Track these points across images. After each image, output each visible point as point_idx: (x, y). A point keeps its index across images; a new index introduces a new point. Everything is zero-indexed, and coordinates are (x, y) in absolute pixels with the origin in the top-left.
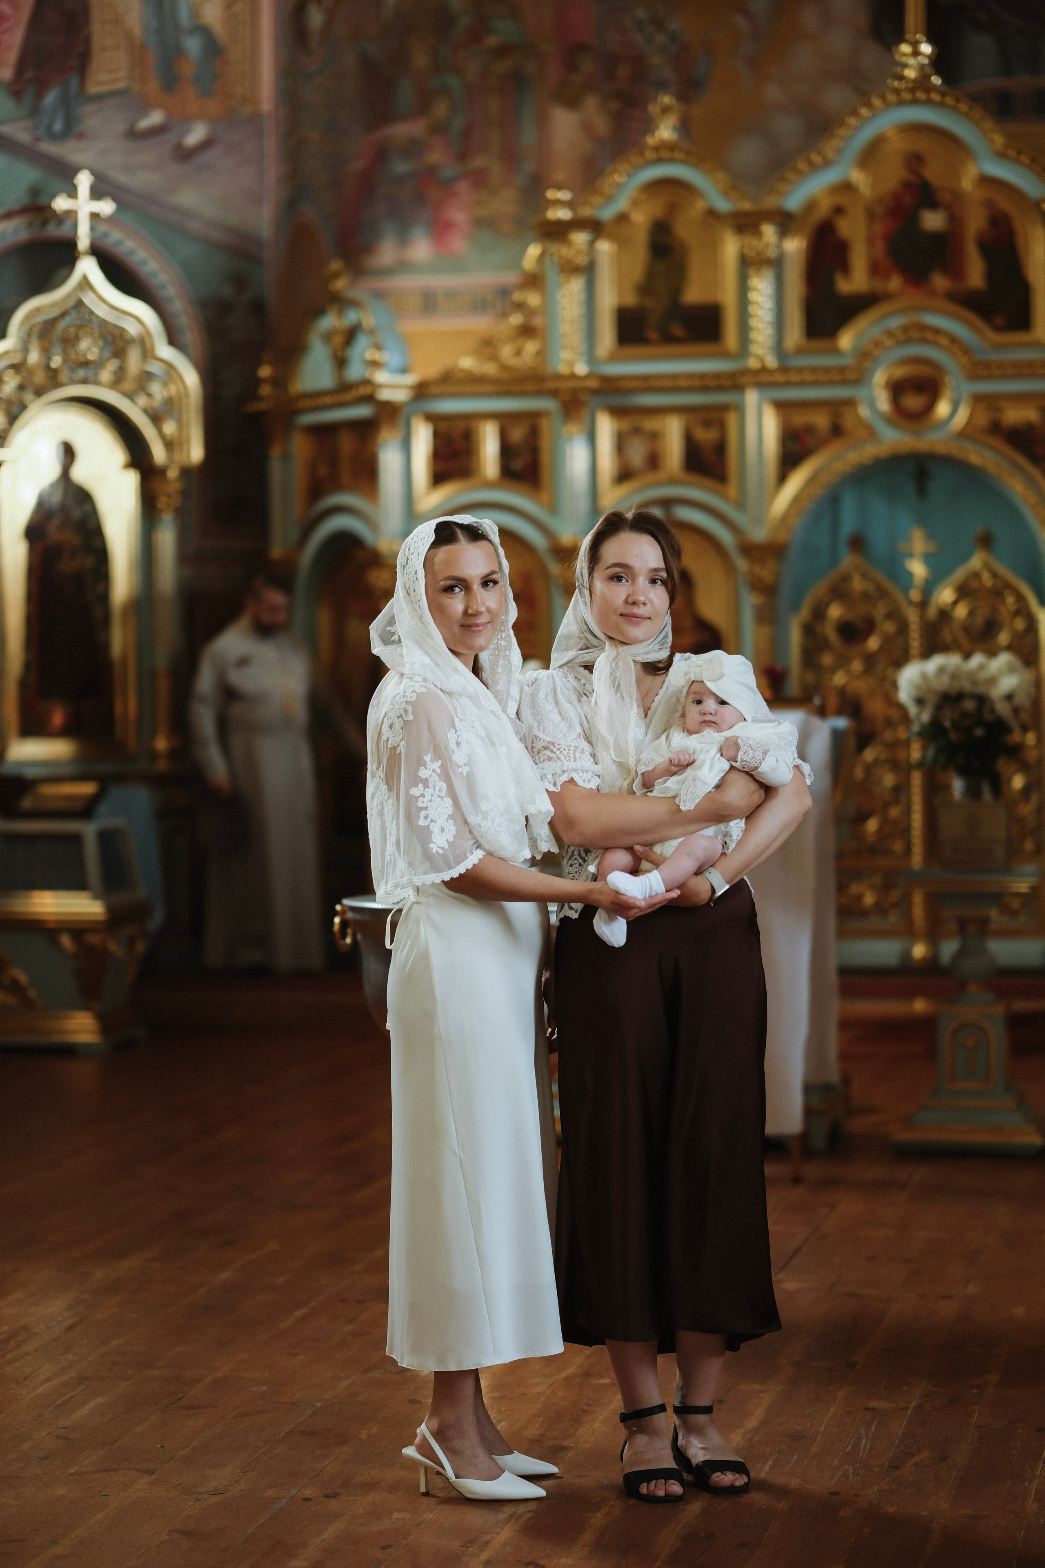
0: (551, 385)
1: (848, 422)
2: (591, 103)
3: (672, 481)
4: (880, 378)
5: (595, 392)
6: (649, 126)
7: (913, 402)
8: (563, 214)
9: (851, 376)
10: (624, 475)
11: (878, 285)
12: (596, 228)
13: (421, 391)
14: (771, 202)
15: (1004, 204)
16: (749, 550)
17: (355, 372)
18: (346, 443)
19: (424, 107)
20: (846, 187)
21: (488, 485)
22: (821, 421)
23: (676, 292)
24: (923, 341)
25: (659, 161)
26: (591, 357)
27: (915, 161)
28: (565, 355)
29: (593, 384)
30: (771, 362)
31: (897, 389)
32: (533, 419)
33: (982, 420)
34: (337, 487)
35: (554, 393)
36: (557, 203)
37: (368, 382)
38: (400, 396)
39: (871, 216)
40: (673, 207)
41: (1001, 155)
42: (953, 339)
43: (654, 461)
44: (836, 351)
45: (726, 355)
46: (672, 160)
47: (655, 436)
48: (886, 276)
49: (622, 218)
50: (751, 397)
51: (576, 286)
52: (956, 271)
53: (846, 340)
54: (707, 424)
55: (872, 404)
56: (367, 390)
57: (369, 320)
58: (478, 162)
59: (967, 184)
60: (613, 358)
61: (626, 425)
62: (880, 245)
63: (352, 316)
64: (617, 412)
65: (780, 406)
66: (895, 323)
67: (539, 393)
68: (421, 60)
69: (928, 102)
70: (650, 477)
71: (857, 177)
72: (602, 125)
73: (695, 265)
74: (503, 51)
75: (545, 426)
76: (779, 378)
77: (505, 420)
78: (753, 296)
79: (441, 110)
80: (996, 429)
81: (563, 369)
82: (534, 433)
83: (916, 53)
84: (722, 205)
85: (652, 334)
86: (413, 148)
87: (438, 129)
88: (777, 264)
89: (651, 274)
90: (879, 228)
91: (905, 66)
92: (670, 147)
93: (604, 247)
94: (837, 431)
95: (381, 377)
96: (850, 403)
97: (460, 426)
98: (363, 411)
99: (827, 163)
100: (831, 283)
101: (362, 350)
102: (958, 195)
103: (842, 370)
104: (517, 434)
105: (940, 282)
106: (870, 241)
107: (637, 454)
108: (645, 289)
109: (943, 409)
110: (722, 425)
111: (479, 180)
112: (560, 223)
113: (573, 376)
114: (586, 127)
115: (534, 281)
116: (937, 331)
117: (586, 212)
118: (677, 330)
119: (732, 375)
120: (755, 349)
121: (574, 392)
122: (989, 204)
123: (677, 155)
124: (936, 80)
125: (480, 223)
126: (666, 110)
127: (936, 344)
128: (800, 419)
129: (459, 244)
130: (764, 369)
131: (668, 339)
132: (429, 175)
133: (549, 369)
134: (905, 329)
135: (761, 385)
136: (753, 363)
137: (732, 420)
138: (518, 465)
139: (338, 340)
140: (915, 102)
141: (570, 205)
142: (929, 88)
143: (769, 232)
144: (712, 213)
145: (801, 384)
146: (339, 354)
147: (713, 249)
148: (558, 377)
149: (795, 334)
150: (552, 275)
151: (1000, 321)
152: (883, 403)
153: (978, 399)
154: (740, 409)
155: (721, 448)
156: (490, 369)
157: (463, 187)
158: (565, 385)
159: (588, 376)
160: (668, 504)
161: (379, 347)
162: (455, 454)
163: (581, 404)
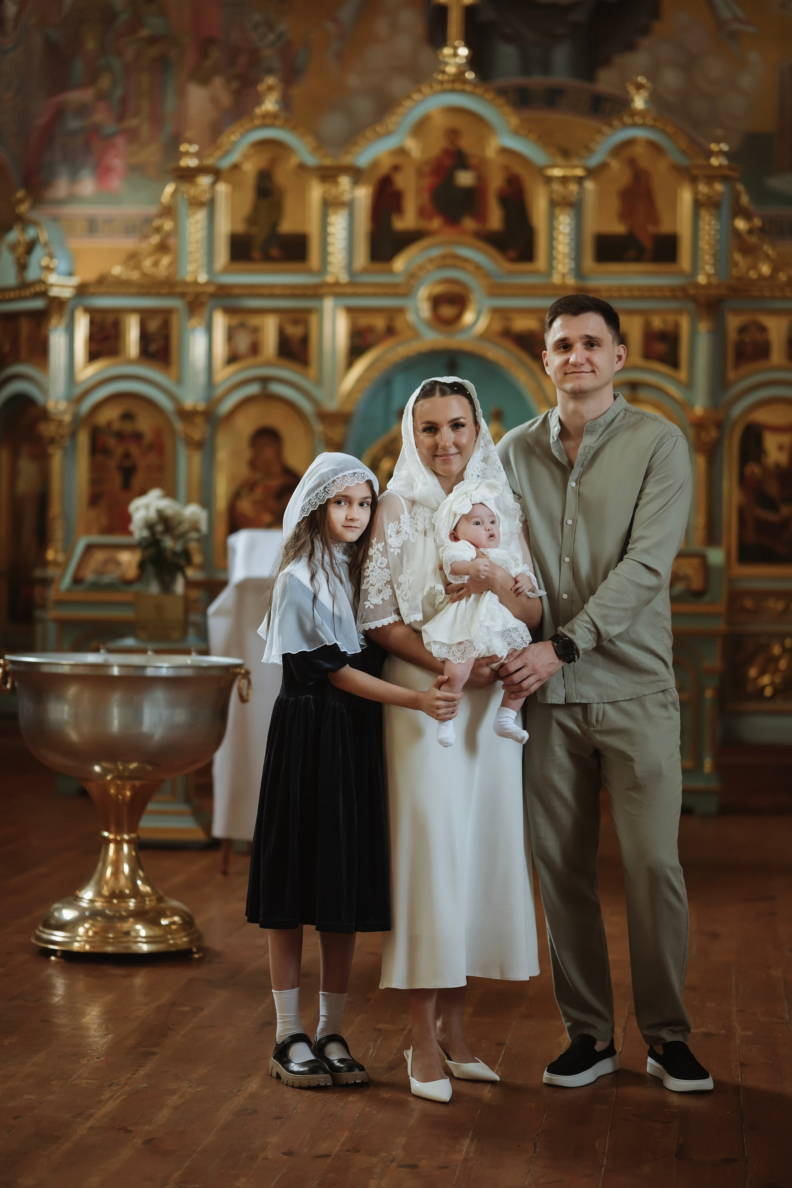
0: (179, 289)
1: (399, 325)
2: (218, 82)
3: (268, 364)
4: (423, 293)
5: (213, 296)
6: (259, 100)
7: (447, 311)
8: (192, 163)
9: (401, 291)
10: (232, 359)
11: (424, 225)
12: (217, 174)
13: (82, 290)
14: (347, 160)
15: (518, 169)
16: (324, 417)
17: (32, 274)
18: (25, 327)
19: (92, 80)
20: (402, 151)
21: (130, 362)
22: (379, 323)
23: (275, 225)
24: (455, 267)
25: (263, 126)
26: (210, 270)
27: (453, 134)
28: (191, 268)
29: (211, 289)
30: (344, 278)
31: (437, 301)
32: (166, 314)
33: (498, 326)
34: (17, 359)
35: (182, 295)
36: (187, 154)
37: (42, 282)
38: (66, 293)
39: (420, 174)
40: (274, 161)
41: (516, 132)
42: (478, 267)
43: (255, 349)
44: (391, 272)
45: (310, 272)
46: (272, 126)
47: (256, 330)
48: (430, 218)
49: (236, 167)
50: (328, 304)
51: (200, 216)
52: (480, 216)
53: (400, 264)
54: (295, 322)
55: (417, 311)
56: (43, 288)
57: (44, 237)
58: (132, 123)
59: (491, 152)
60: (226, 271)
61: (235, 321)
62: (426, 197)
63: (31, 233)
64: (229, 311)
65: (350, 311)
66: (436, 252)
67: (170, 295)
68: (90, 45)
69: (463, 92)
70: (251, 361)
71: (412, 145)
72: (226, 99)
73: (290, 204)
74: (153, 40)
75: (175, 320)
76: (349, 290)
77: (145, 315)
78: (331, 229)
79: (105, 82)
80: (507, 334)
81: (189, 278)
82: (166, 325)
83: (455, 55)
84: (311, 160)
85: (256, 254)
86: (83, 110)
87: (102, 97)
88: (350, 205)
89: (256, 209)
90: (426, 182)
91: (446, 64)
92: (274, 116)
93: (222, 188)
94: (390, 331)
95: (53, 279)
96: (401, 310)
97: (110, 318)
98: (38, 304)
99: (388, 133)
100: (389, 223)
101: (38, 258)
102: (483, 161)
103: (396, 285)
104: (154, 325)
106: (419, 192)
107: (243, 343)
108: (252, 220)
109: (468, 317)
110: (306, 323)
111: (133, 136)
112: (188, 169)
113: (196, 283)
114: (214, 100)
115: (168, 211)
116: (466, 260)
117: (209, 161)
118: (275, 252)
119: (315, 287)
120: (331, 269)
121: (197, 295)
122: (506, 168)
123: (278, 122)
124: (470, 75)
125: (133, 169)
126: (270, 88)
127: (465, 270)
128: (364, 321)
129: (116, 183)
130: (337, 284)
131: (267, 258)
132: (95, 130)
133: (179, 277)
134: (444, 257)
135: (336, 295)
136: (330, 279)
137: (314, 320)
138: (153, 347)
139: (21, 250)
140: (453, 91)
141: (197, 155)
142: (465, 81)
143: (345, 181)
144: (302, 167)
145: (365, 295)
146: (22, 261)
147: (303, 193)
148: (185, 284)
149: (362, 258)
150: (183, 208)
151: (512, 254)
152: (425, 310)
153: (495, 311)
154: (319, 311)
155: (305, 340)
156: (135, 275)
157: (120, 141)
158: (190, 290)
159: (207, 284)
160: (265, 380)
161: (51, 256)
162: (106, 338)
163: (201, 305)
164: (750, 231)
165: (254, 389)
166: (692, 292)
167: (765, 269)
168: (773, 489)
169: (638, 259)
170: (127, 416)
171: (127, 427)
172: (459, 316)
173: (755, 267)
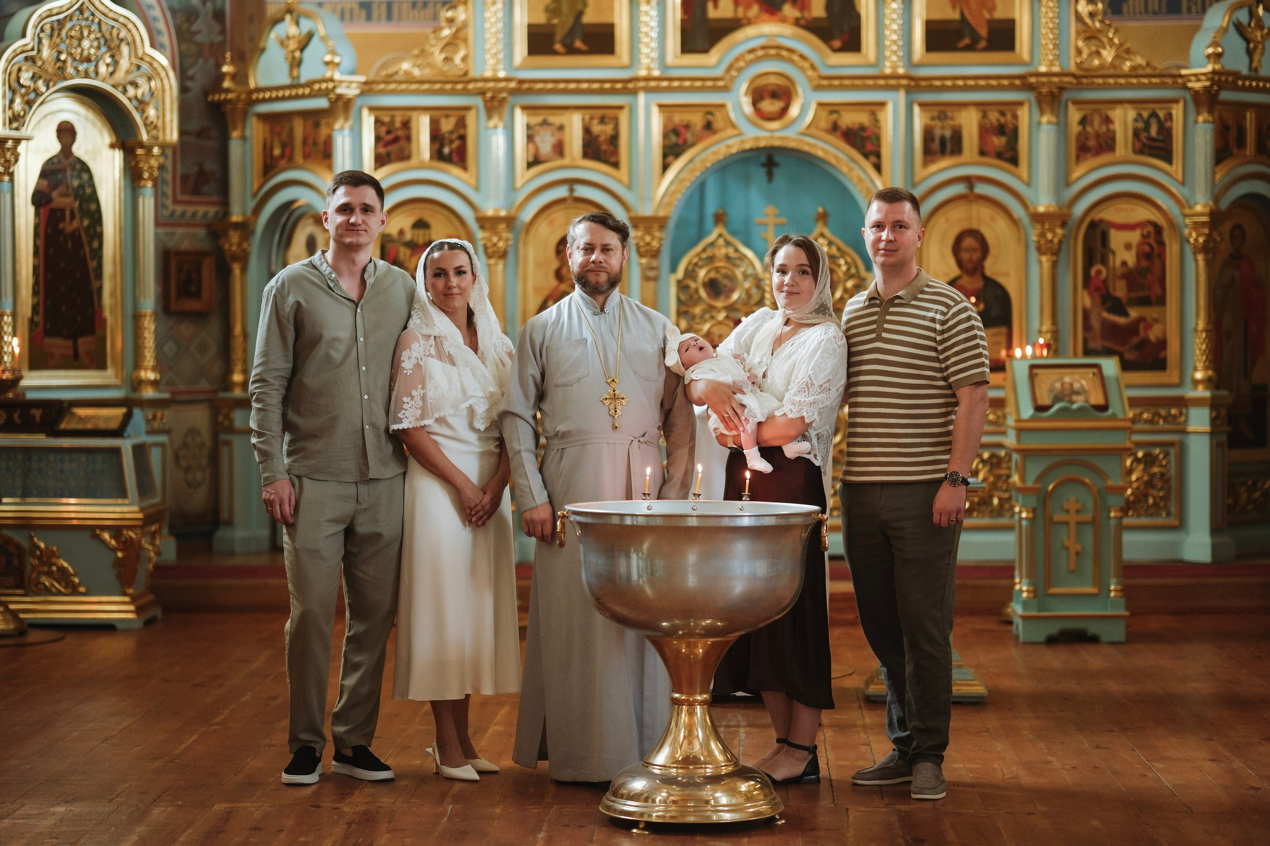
0: (480, 85)
1: (718, 122)
3: (573, 165)
4: (742, 86)
5: (514, 92)
7: (770, 106)
9: (721, 83)
10: (534, 162)
11: (740, 12)
13: (368, 89)
16: (640, 222)
17: (309, 72)
18: (299, 127)
21: (422, 166)
22: (697, 120)
23: (580, 14)
24: (779, 57)
26: (509, 64)
28: (489, 62)
29: (511, 85)
30: (655, 71)
32: (460, 115)
33: (823, 119)
34: (290, 164)
35: (482, 93)
37: (329, 80)
38: (351, 92)
42: (802, 57)
43: (559, 149)
44: (708, 64)
45: (620, 65)
47: (561, 128)
48: (748, 7)
50: (642, 98)
52: (803, 2)
53: (714, 56)
54: (602, 120)
55: (738, 106)
56: (329, 86)
57: (321, 30)
61: (534, 119)
63: (306, 25)
64: (530, 109)
65: (661, 106)
66: (756, 42)
67: (466, 92)
75: (470, 117)
76: (665, 84)
77: (437, 114)
78: (642, 18)
80: (835, 128)
81: (488, 74)
82: (461, 123)
85: (558, 47)
94: (709, 127)
95: (337, 76)
96: (721, 107)
97: (399, 118)
98: (322, 103)
100: (704, 10)
101: (317, 53)
103: (715, 79)
104: (447, 126)
105: (789, 10)
107: (545, 143)
108: (552, 10)
109: (794, 110)
110: (616, 121)
113: (495, 79)
116: (791, 51)
118: (578, 44)
119: (625, 81)
120: (645, 61)
121: (495, 91)
127: (791, 61)
128: (679, 118)
130: (650, 77)
131: (571, 51)
133: (474, 73)
134: (764, 47)
135: (648, 90)
136: (643, 73)
137: (623, 117)
138: (446, 150)
139: (293, 45)
145: (681, 89)
146: (295, 56)
148: (485, 79)
149: (673, 49)
151: (837, 44)
153: (821, 106)
154: (632, 108)
155: (614, 139)
156: (427, 73)
158: (491, 85)
159: (507, 80)
160: (572, 182)
161: (333, 53)
162: (396, 140)
163: (503, 100)
164: (1092, 15)
165: (561, 192)
166: (1033, 80)
167: (1108, 55)
168: (1120, 290)
169: (970, 48)
170: (421, 225)
171: (420, 236)
172: (784, 111)
173: (1098, 53)
